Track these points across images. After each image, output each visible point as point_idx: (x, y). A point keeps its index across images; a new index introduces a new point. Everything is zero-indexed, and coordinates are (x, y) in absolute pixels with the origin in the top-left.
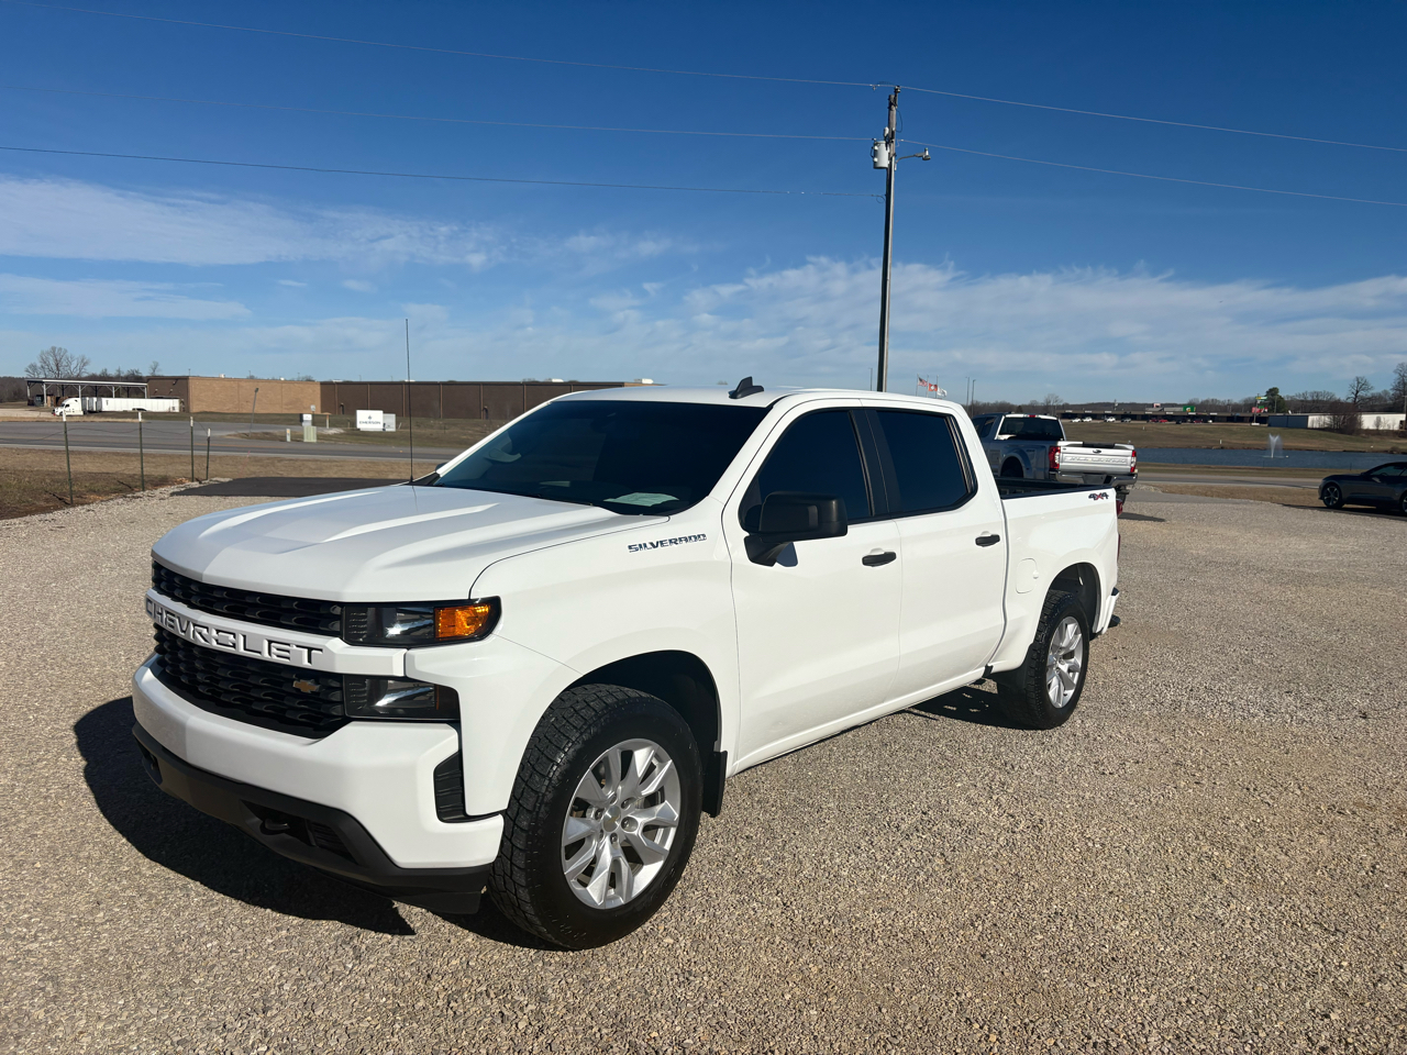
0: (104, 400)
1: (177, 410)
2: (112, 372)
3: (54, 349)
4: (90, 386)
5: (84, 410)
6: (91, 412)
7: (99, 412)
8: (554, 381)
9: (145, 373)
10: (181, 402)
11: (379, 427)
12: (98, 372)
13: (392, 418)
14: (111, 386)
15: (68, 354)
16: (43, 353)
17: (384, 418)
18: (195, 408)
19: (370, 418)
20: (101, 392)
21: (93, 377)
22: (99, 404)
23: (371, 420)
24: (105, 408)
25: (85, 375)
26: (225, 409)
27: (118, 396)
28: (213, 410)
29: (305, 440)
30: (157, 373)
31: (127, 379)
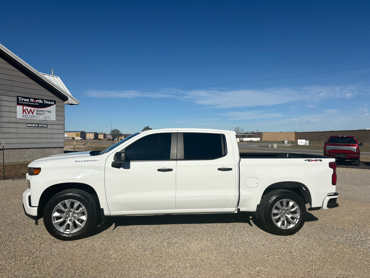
0: (244, 138)
1: (259, 140)
2: (248, 132)
3: (237, 127)
4: (242, 135)
5: (240, 141)
6: (241, 141)
7: (243, 141)
8: (367, 129)
9: (255, 132)
10: (260, 138)
11: (304, 144)
12: (245, 132)
13: (308, 142)
14: (246, 135)
15: (240, 128)
16: (235, 128)
17: (305, 142)
18: (263, 140)
19: (301, 141)
20: (244, 137)
21: (245, 133)
22: (243, 139)
23: (302, 142)
24: (244, 140)
25: (243, 133)
26: (270, 140)
27: (248, 137)
28: (268, 140)
29: (274, 147)
30: (258, 132)
31: (251, 133)
